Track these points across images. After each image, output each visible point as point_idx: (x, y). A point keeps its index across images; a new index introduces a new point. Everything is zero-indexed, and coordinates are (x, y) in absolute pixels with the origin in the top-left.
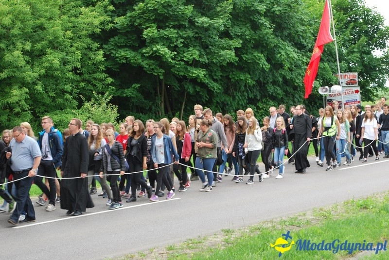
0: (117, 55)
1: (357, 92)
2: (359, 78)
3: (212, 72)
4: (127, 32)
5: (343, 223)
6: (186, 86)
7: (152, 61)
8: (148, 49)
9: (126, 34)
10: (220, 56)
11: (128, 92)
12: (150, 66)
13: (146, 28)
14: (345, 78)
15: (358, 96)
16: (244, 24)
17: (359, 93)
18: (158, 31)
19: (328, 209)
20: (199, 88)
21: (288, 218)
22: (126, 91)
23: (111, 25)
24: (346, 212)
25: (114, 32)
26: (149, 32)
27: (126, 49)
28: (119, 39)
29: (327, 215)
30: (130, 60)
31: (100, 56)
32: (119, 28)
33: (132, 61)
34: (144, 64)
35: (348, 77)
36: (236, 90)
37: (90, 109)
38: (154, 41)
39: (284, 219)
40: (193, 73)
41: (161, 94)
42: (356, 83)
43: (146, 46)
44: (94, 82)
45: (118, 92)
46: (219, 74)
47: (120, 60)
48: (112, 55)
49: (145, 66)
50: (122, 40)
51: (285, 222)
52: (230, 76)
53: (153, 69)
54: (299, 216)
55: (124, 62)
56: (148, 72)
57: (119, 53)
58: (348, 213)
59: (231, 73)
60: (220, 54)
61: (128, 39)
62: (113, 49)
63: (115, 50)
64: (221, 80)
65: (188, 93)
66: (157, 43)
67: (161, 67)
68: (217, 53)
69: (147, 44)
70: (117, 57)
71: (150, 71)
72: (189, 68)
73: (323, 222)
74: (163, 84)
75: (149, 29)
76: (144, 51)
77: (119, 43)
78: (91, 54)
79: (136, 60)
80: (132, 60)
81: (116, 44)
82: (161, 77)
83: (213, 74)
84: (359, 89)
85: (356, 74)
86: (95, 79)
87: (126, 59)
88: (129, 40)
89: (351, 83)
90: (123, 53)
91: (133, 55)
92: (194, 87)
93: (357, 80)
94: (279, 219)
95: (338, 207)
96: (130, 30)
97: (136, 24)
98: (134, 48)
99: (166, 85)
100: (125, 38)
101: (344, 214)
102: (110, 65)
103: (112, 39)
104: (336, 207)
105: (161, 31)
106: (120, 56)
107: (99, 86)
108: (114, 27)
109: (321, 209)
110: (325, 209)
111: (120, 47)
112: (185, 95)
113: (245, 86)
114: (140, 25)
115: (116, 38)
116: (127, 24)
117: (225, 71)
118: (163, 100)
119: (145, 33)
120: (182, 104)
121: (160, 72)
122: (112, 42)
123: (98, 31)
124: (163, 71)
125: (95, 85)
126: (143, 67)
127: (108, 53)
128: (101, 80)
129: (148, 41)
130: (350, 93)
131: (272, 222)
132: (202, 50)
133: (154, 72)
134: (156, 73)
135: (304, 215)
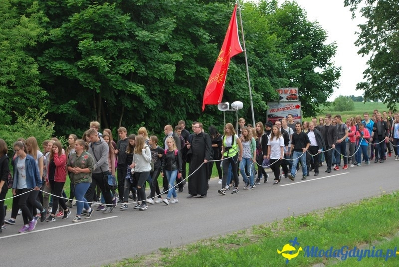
0: (52, 67)
1: (297, 107)
2: (299, 93)
3: (150, 87)
4: (63, 44)
5: (282, 241)
6: (123, 101)
7: (88, 75)
8: (83, 61)
9: (61, 46)
10: (160, 71)
11: (64, 108)
12: (86, 79)
13: (82, 40)
14: (285, 93)
15: (299, 112)
16: (184, 37)
17: (300, 108)
18: (95, 43)
19: (268, 227)
20: (137, 103)
21: (228, 236)
22: (61, 106)
23: (46, 37)
24: (286, 229)
25: (49, 44)
26: (84, 44)
27: (61, 61)
28: (54, 51)
29: (267, 232)
30: (66, 73)
31: (34, 70)
32: (54, 39)
33: (67, 74)
34: (80, 77)
35: (289, 92)
36: (175, 105)
37: (24, 124)
38: (90, 53)
39: (223, 237)
40: (131, 87)
41: (97, 108)
42: (297, 98)
43: (81, 59)
44: (28, 95)
45: (53, 107)
46: (157, 88)
47: (55, 73)
48: (47, 68)
49: (81, 79)
50: (58, 52)
51: (224, 240)
52: (170, 91)
53: (89, 83)
54: (239, 234)
55: (60, 74)
56: (84, 86)
57: (55, 65)
58: (288, 230)
59: (171, 88)
60: (160, 68)
61: (64, 51)
62: (47, 61)
63: (50, 62)
64: (159, 94)
65: (126, 108)
66: (93, 55)
67: (97, 80)
68: (158, 68)
69: (83, 56)
70: (52, 70)
71: (86, 85)
72: (127, 82)
73: (263, 240)
74: (100, 98)
75: (85, 40)
76: (79, 63)
77: (54, 55)
78: (25, 67)
79: (72, 73)
80: (68, 72)
81: (51, 56)
82: (98, 91)
83: (151, 88)
84: (299, 104)
85: (297, 89)
86: (29, 92)
87: (62, 71)
88: (65, 53)
89: (291, 98)
90: (58, 66)
91: (69, 68)
92: (132, 102)
93: (298, 95)
94: (218, 237)
95: (278, 224)
96: (65, 41)
97: (72, 35)
98: (70, 61)
99: (103, 100)
100: (61, 50)
101: (284, 232)
102: (45, 78)
103: (47, 51)
104: (276, 224)
105: (98, 43)
106: (55, 68)
107: (33, 99)
108: (49, 39)
109: (261, 227)
110: (264, 226)
111: (56, 59)
112: (123, 110)
113: (185, 101)
114: (76, 36)
115: (51, 50)
116: (62, 36)
117: (164, 85)
118: (99, 115)
119: (80, 44)
120: (119, 120)
121: (97, 86)
122: (47, 54)
123: (33, 43)
124: (100, 84)
125: (29, 99)
126: (79, 80)
127: (43, 65)
128: (35, 94)
129: (83, 53)
130: (291, 108)
131: (211, 240)
132: (140, 63)
133: (90, 86)
134: (92, 86)
135: (244, 232)
